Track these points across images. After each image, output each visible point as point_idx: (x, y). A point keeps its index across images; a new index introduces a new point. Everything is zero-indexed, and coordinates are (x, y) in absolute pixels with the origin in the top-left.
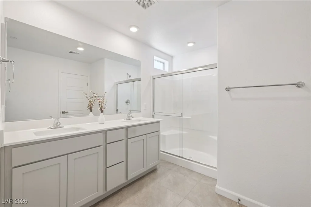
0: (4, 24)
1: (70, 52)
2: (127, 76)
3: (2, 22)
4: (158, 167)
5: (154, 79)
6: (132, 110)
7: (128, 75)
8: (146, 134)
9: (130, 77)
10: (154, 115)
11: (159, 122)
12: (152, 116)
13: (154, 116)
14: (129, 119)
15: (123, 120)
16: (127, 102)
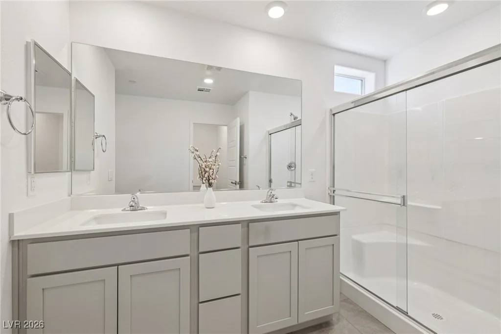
0: (30, 43)
1: (198, 90)
2: (291, 118)
3: (28, 41)
4: (334, 319)
5: (334, 115)
6: (293, 183)
7: (292, 116)
8: (297, 241)
9: (295, 119)
10: (332, 194)
11: (336, 213)
12: (328, 198)
13: (334, 196)
14: (271, 202)
15: (258, 203)
16: (289, 167)
